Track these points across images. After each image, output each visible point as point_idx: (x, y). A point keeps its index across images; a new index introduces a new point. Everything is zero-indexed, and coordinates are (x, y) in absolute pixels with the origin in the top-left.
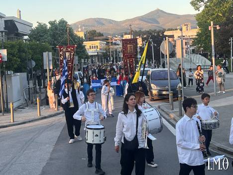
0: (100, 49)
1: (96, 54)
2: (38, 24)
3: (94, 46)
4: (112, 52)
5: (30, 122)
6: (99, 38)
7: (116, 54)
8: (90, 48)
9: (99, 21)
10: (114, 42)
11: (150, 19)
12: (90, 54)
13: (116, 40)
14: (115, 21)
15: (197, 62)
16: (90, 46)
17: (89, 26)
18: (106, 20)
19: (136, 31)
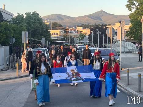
0: (60, 36)
1: (57, 39)
2: (17, 14)
3: (55, 33)
4: (69, 38)
5: (11, 79)
6: (59, 28)
7: (71, 40)
8: (53, 35)
9: (60, 17)
10: (70, 31)
11: (96, 17)
12: (52, 39)
13: (71, 30)
14: (71, 17)
15: (129, 47)
16: (53, 33)
17: (52, 20)
18: (64, 16)
19: (85, 25)
